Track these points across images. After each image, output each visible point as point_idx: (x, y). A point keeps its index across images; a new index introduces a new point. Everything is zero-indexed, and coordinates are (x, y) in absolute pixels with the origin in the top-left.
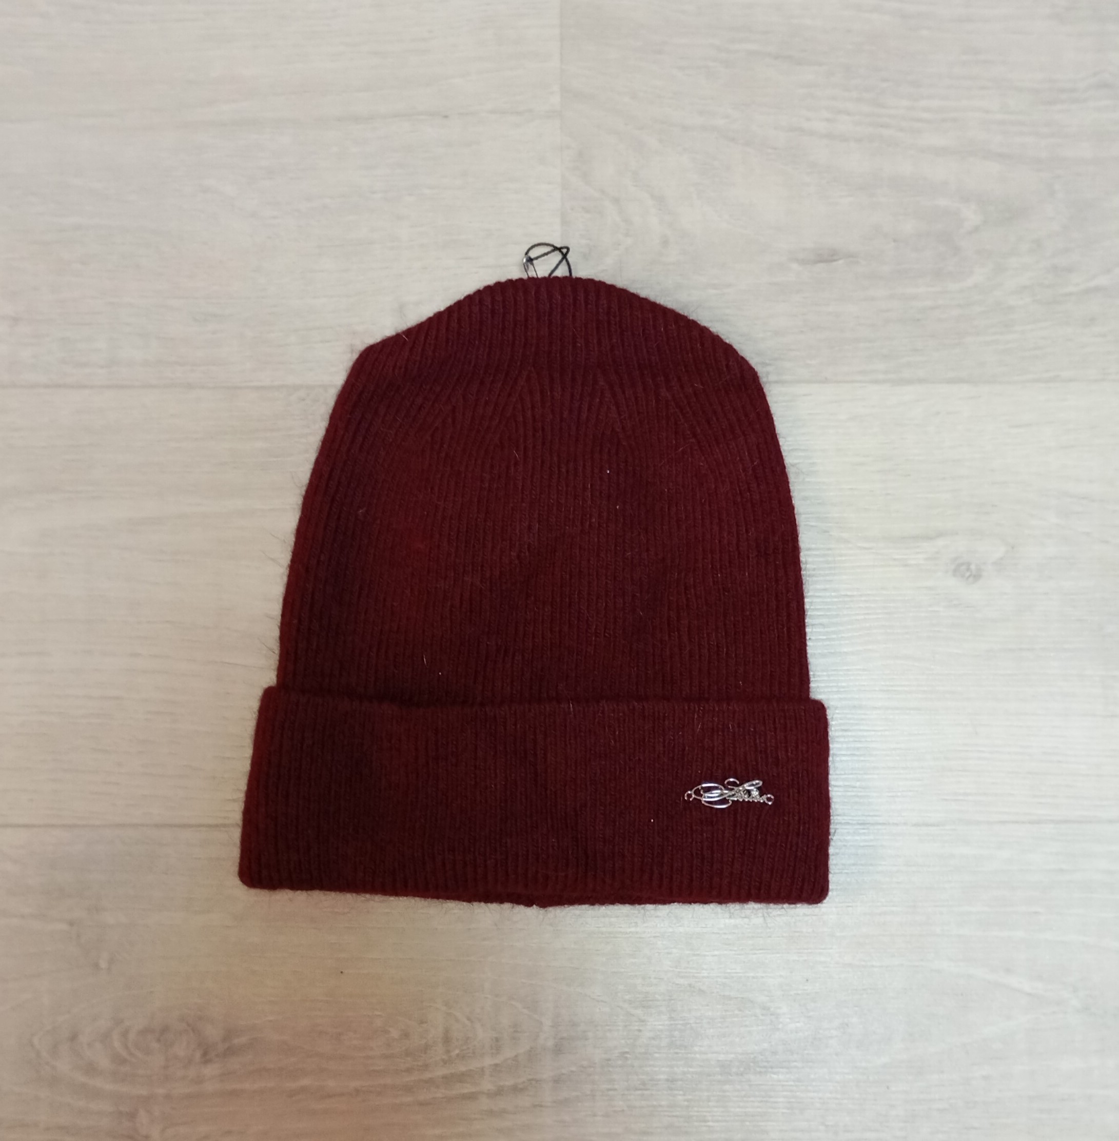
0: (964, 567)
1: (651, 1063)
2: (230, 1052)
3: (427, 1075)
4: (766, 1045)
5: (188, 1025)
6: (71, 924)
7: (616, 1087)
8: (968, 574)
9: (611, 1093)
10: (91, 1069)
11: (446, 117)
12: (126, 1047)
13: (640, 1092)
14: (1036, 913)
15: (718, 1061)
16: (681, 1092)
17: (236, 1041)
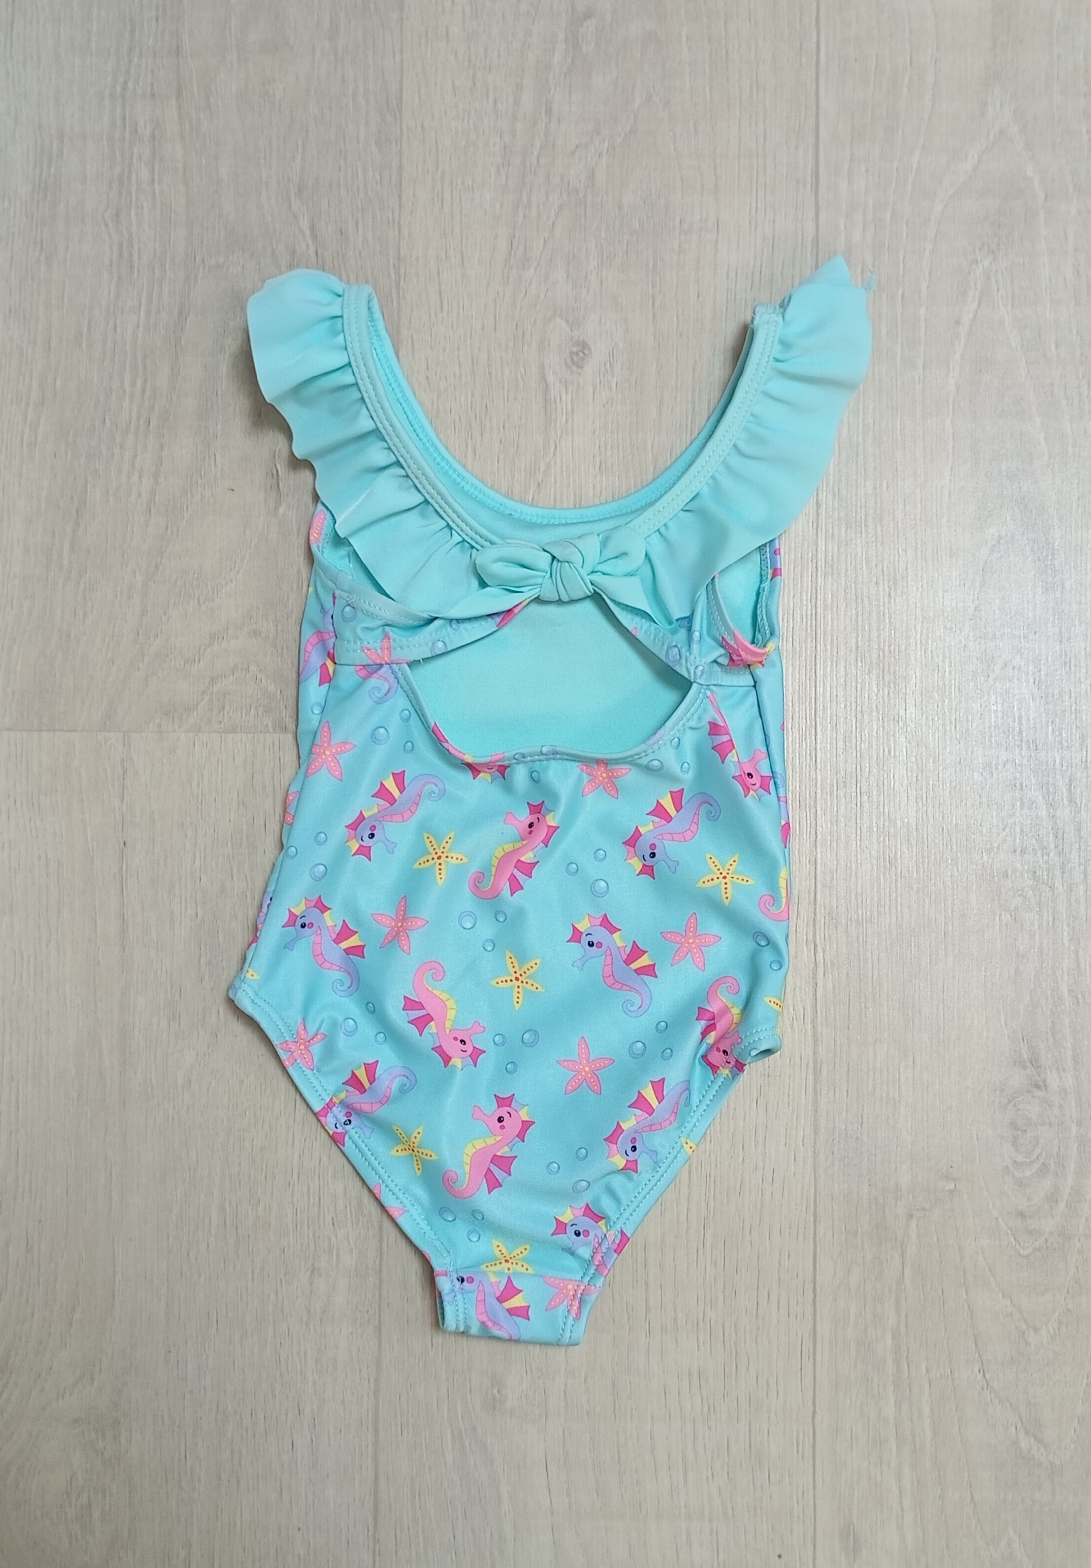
0: (575, 358)
1: (1044, 657)
2: (1035, 1062)
3: (1058, 873)
4: (1028, 549)
5: (1010, 1102)
6: (912, 1216)
7: (1067, 689)
8: (581, 354)
9: (1073, 695)
10: (1053, 1198)
11: (124, 844)
12: (1033, 1162)
13: (1073, 668)
14: (903, 296)
15: (1043, 593)
16: (1073, 629)
17: (1025, 1056)
